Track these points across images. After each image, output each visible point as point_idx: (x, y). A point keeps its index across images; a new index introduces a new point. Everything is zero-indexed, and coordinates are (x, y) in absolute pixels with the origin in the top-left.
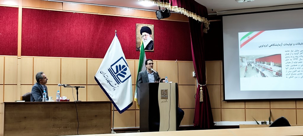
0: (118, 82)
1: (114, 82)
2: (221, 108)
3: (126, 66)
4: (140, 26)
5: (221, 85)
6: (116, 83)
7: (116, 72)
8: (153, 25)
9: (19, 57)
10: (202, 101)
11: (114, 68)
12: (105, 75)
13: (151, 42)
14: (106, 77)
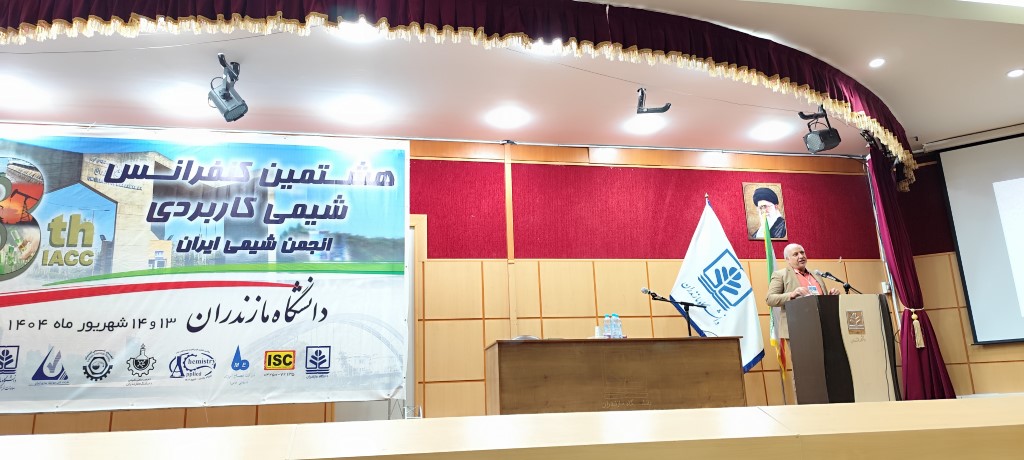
0: (724, 305)
1: (713, 305)
2: (969, 363)
3: (739, 270)
4: (751, 189)
5: (959, 308)
6: (720, 308)
7: (716, 283)
8: (779, 185)
9: (510, 261)
10: (923, 346)
11: (711, 274)
12: (693, 291)
13: (780, 219)
14: (695, 295)
